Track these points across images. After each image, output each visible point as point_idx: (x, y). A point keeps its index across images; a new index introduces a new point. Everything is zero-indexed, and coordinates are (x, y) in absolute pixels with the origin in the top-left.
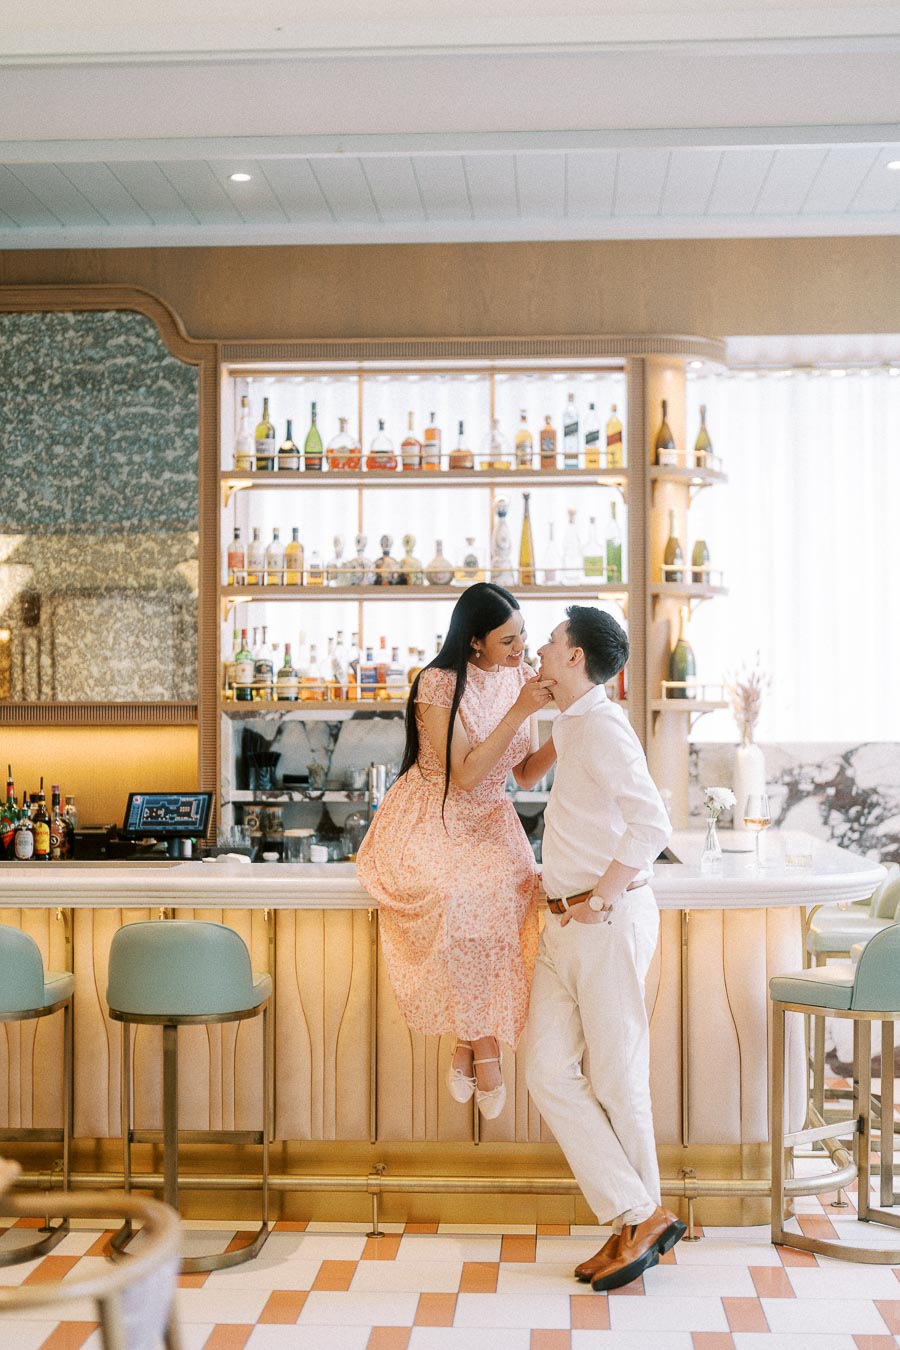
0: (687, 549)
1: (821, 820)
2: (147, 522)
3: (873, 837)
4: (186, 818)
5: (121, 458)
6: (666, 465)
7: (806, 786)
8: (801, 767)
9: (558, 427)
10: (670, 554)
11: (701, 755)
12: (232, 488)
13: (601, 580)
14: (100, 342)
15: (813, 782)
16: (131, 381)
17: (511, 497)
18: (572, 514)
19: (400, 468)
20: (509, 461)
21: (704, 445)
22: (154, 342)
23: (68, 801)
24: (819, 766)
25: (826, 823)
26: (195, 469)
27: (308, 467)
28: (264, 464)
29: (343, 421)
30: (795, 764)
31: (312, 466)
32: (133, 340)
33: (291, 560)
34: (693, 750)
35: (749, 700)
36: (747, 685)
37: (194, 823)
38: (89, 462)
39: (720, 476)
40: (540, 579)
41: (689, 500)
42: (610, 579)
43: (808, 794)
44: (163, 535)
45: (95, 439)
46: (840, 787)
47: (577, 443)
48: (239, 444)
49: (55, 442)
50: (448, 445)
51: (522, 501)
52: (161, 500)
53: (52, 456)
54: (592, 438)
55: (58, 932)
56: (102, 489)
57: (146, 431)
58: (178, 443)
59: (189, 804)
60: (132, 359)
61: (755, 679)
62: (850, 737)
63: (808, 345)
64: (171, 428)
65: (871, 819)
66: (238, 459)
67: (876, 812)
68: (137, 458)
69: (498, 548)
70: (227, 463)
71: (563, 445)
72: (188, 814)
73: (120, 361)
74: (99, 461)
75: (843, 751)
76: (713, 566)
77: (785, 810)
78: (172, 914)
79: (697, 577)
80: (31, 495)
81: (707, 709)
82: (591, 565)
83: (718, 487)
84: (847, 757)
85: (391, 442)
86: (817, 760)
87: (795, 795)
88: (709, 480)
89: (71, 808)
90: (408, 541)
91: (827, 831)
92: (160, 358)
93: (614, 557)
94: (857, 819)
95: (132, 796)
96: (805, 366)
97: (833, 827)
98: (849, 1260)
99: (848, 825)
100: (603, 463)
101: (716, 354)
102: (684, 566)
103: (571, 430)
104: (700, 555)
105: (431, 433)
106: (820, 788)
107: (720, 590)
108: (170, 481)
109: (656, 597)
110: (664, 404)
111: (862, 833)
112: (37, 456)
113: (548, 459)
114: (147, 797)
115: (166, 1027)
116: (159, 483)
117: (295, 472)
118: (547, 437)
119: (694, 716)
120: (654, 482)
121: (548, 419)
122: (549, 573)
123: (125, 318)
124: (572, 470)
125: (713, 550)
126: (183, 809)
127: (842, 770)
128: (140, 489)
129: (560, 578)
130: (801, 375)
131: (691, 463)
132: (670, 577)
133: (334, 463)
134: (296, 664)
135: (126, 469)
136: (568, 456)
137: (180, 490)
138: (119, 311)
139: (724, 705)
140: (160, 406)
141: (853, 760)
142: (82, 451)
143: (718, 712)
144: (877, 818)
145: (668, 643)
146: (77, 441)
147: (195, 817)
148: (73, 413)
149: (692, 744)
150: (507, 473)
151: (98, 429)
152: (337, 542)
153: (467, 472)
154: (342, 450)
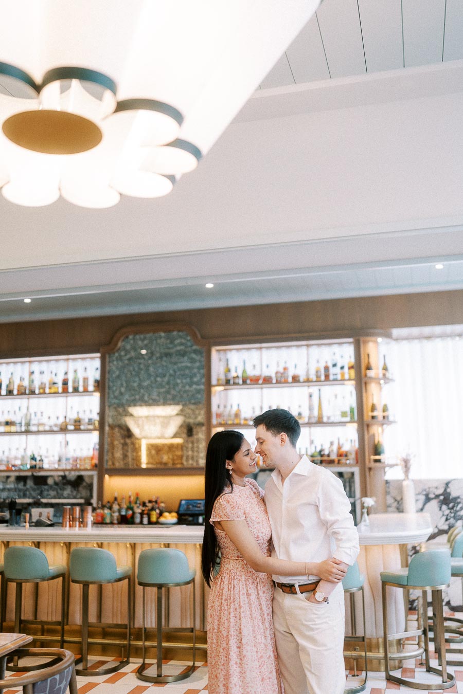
0: (380, 407)
1: (439, 509)
2: (188, 403)
3: (459, 516)
4: (199, 509)
5: (179, 381)
6: (369, 377)
7: (432, 496)
8: (429, 488)
9: (330, 365)
10: (373, 408)
11: (391, 483)
12: (217, 390)
13: (348, 419)
14: (172, 342)
15: (434, 494)
16: (183, 354)
17: (314, 390)
18: (336, 395)
19: (274, 381)
20: (313, 377)
21: (385, 368)
22: (189, 341)
23: (162, 502)
24: (436, 488)
25: (440, 510)
26: (203, 384)
27: (243, 382)
28: (228, 382)
29: (254, 366)
30: (426, 487)
31: (244, 382)
32: (183, 341)
33: (237, 415)
34: (387, 482)
35: (406, 464)
36: (405, 458)
37: (201, 510)
38: (168, 383)
39: (392, 380)
40: (325, 420)
41: (381, 389)
42: (351, 418)
43: (432, 499)
44: (193, 407)
45: (171, 375)
46: (445, 496)
47: (337, 370)
48: (219, 375)
49: (157, 376)
50: (291, 373)
51: (318, 392)
52: (193, 396)
53: (156, 381)
54: (342, 368)
55: (130, 552)
56: (173, 392)
57: (187, 372)
58: (198, 375)
59: (200, 504)
60: (182, 347)
61: (408, 455)
62: (447, 476)
63: (427, 330)
64: (195, 370)
65: (458, 508)
66: (218, 380)
67: (460, 506)
68: (184, 381)
69: (311, 408)
70: (214, 381)
71: (332, 371)
72: (199, 507)
73: (179, 348)
74: (172, 382)
75: (446, 482)
76: (391, 413)
77: (424, 504)
78: (168, 546)
79: (384, 417)
80: (149, 395)
81: (392, 466)
82: (344, 414)
83: (391, 383)
84: (447, 484)
85: (271, 372)
86: (435, 485)
87: (428, 499)
88: (387, 381)
89: (162, 505)
91: (441, 513)
92: (191, 346)
93: (352, 410)
94: (452, 508)
95: (181, 500)
96: (428, 338)
97: (443, 512)
98: (412, 688)
99: (449, 511)
100: (347, 377)
101: (388, 336)
102: (378, 413)
103: (334, 365)
104: (385, 409)
105: (285, 369)
106: (437, 496)
107: (394, 422)
108: (196, 389)
109: (368, 426)
110: (368, 355)
111: (455, 514)
112: (152, 382)
113: (327, 377)
114: (187, 501)
115: (158, 588)
116: (191, 389)
117: (238, 384)
118: (327, 368)
119: (387, 469)
120: (366, 383)
121: (326, 362)
122: (329, 418)
123: (181, 333)
124: (335, 380)
125: (389, 407)
126: (199, 505)
127: (445, 490)
128: (185, 392)
129: (332, 420)
130: (425, 341)
131: (381, 376)
132: (373, 417)
133: (251, 380)
135: (180, 386)
136: (334, 375)
137: (198, 391)
138: (179, 331)
139: (397, 465)
140: (191, 362)
141: (450, 485)
142: (166, 379)
143: (395, 467)
144: (461, 508)
145: (374, 442)
146: (164, 376)
147: (202, 508)
148: (163, 366)
149: (387, 481)
150: (312, 381)
151: (172, 372)
152: (253, 408)
153: (298, 381)
154: (254, 376)
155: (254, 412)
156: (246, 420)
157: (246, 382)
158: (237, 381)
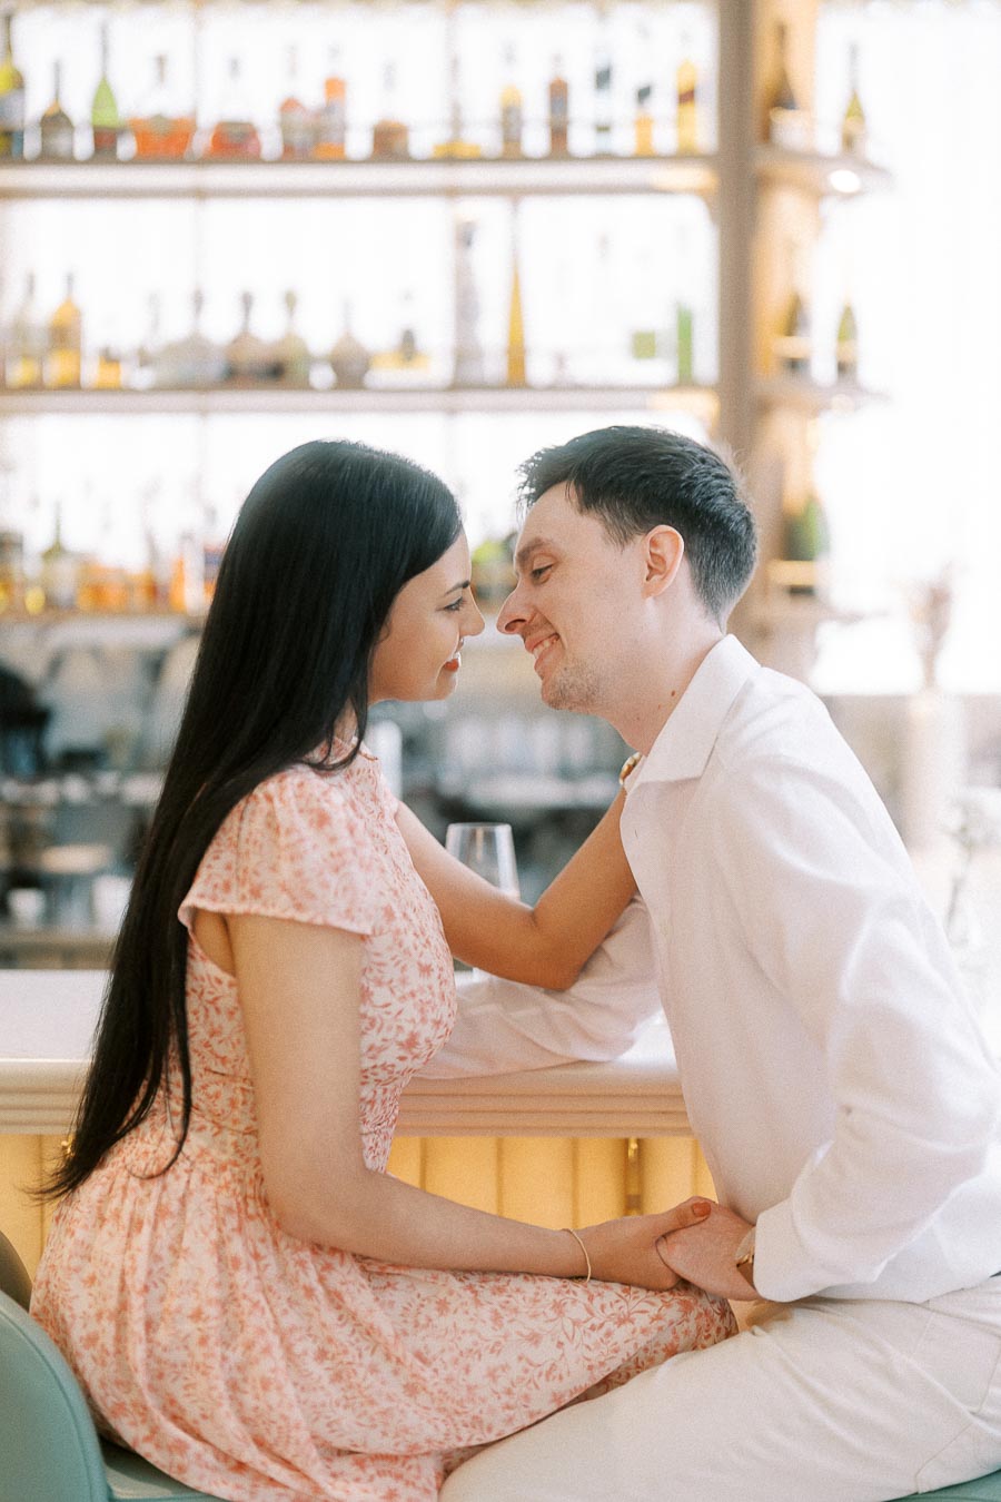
6: (784, 147)
9: (578, 76)
10: (794, 321)
13: (664, 370)
17: (485, 216)
18: (604, 242)
19: (269, 150)
20: (483, 137)
21: (855, 111)
27: (97, 149)
28: (4, 144)
29: (161, 61)
31: (104, 150)
33: (63, 335)
35: (936, 605)
40: (539, 369)
41: (820, 224)
47: (619, 104)
50: (365, 110)
54: (644, 94)
69: (465, 308)
71: (584, 106)
79: (843, 368)
82: (643, 345)
90: (290, 301)
93: (685, 324)
100: (665, 139)
102: (819, 346)
103: (603, 78)
104: (847, 328)
105: (334, 87)
107: (882, 397)
110: (782, 32)
113: (559, 134)
117: (69, 160)
118: (558, 93)
121: (557, 59)
124: (603, 157)
131: (831, 146)
132: (790, 365)
133: (142, 141)
134: (76, 539)
136: (593, 129)
150: (479, 160)
152: (154, 301)
153: (403, 158)
154: (159, 118)
155: (155, 324)
156: (109, 358)
157: (113, 149)
158: (61, 143)
